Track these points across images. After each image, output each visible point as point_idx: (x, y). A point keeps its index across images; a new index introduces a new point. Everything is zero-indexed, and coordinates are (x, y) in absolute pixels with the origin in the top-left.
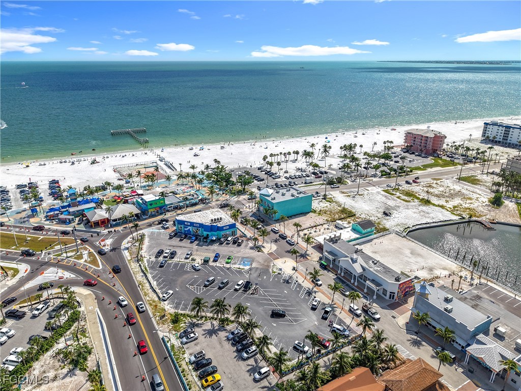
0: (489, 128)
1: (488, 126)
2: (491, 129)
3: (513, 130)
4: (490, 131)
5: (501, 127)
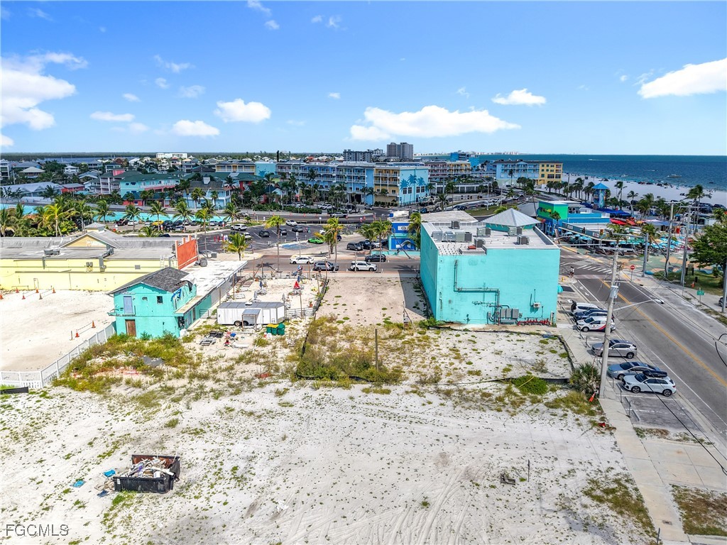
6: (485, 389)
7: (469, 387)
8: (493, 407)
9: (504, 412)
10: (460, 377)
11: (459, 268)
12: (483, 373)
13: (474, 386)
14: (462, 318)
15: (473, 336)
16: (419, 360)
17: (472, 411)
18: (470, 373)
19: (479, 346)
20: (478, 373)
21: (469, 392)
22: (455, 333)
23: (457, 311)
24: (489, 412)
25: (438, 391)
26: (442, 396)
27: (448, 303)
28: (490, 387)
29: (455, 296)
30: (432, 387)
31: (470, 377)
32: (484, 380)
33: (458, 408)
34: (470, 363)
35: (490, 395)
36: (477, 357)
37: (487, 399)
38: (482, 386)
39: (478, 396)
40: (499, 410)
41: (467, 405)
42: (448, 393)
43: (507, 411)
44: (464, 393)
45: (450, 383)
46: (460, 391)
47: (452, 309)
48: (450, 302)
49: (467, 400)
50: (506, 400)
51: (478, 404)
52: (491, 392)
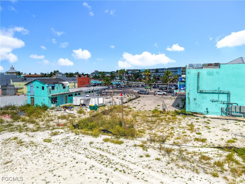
6: (206, 153)
7: (190, 150)
8: (208, 171)
9: (220, 179)
10: (186, 141)
11: (200, 77)
12: (209, 141)
13: (196, 150)
14: (203, 111)
15: (208, 120)
16: (162, 128)
17: (185, 170)
18: (196, 139)
19: (210, 125)
20: (203, 140)
21: (188, 153)
22: (196, 118)
23: (199, 105)
24: (202, 175)
25: (160, 149)
26: (163, 152)
27: (193, 100)
28: (211, 153)
29: (198, 96)
30: (157, 145)
31: (194, 143)
32: (207, 146)
33: (172, 165)
34: (199, 134)
35: (209, 159)
36: (206, 131)
37: (205, 162)
38: (203, 150)
39: (197, 158)
40: (215, 176)
41: (181, 163)
42: (168, 151)
43: (225, 178)
44: (184, 153)
45: (175, 144)
46: (181, 151)
47: (196, 104)
48: (195, 99)
49: (184, 159)
50: (226, 166)
51: (195, 165)
52: (211, 156)
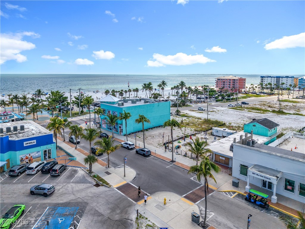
0: (265, 80)
1: (264, 79)
2: (266, 80)
3: (282, 79)
4: (266, 82)
5: (273, 78)
